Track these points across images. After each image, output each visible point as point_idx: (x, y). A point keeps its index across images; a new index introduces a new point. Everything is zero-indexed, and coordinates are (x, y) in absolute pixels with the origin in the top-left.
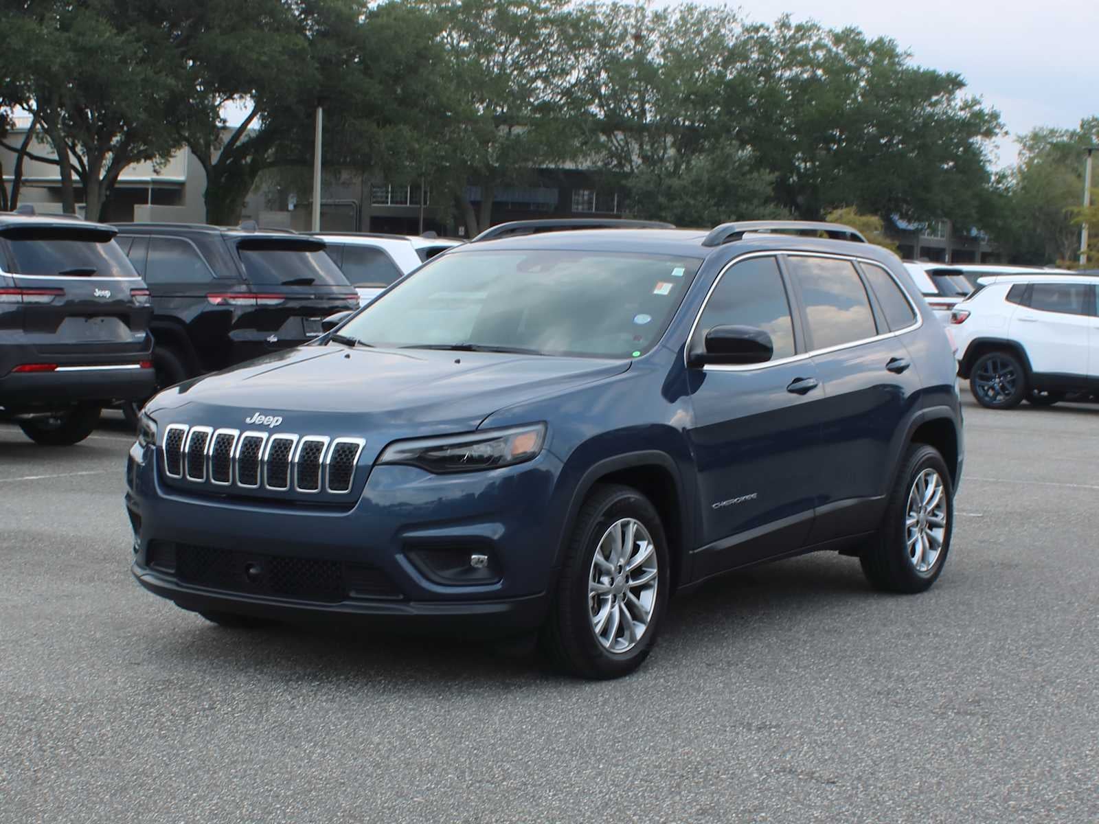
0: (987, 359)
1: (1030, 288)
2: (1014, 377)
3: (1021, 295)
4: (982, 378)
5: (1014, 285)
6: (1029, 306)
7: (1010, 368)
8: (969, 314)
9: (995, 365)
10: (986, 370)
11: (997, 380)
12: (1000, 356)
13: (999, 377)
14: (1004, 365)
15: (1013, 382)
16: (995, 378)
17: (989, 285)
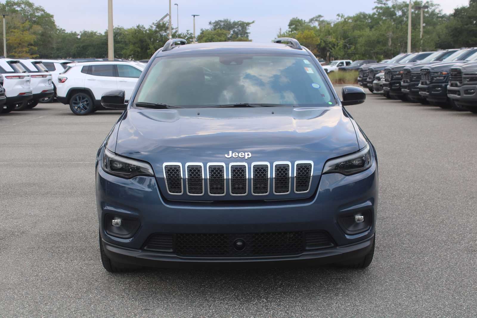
0: (77, 96)
1: (90, 67)
2: (88, 103)
3: (87, 70)
4: (75, 103)
5: (84, 66)
6: (91, 74)
7: (86, 99)
8: (67, 78)
9: (80, 98)
10: (76, 100)
11: (81, 104)
12: (81, 95)
13: (82, 103)
14: (83, 99)
15: (88, 104)
16: (80, 103)
17: (73, 66)
